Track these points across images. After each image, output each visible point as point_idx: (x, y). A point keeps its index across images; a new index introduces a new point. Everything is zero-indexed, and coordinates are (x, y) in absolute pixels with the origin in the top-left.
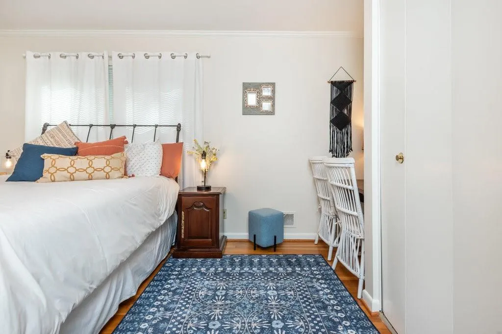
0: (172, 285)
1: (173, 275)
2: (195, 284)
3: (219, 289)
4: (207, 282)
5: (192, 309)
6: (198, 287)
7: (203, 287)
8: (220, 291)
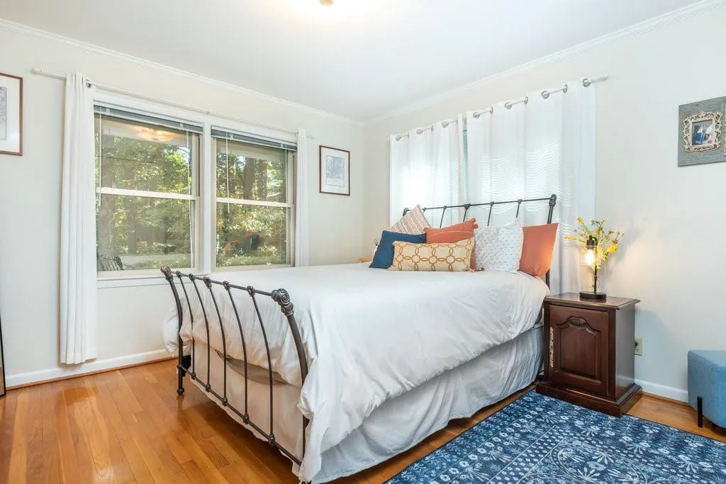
0: (524, 426)
1: (530, 414)
2: (557, 438)
3: (596, 460)
4: (577, 442)
5: (540, 467)
6: (561, 443)
7: (568, 447)
8: (597, 464)
